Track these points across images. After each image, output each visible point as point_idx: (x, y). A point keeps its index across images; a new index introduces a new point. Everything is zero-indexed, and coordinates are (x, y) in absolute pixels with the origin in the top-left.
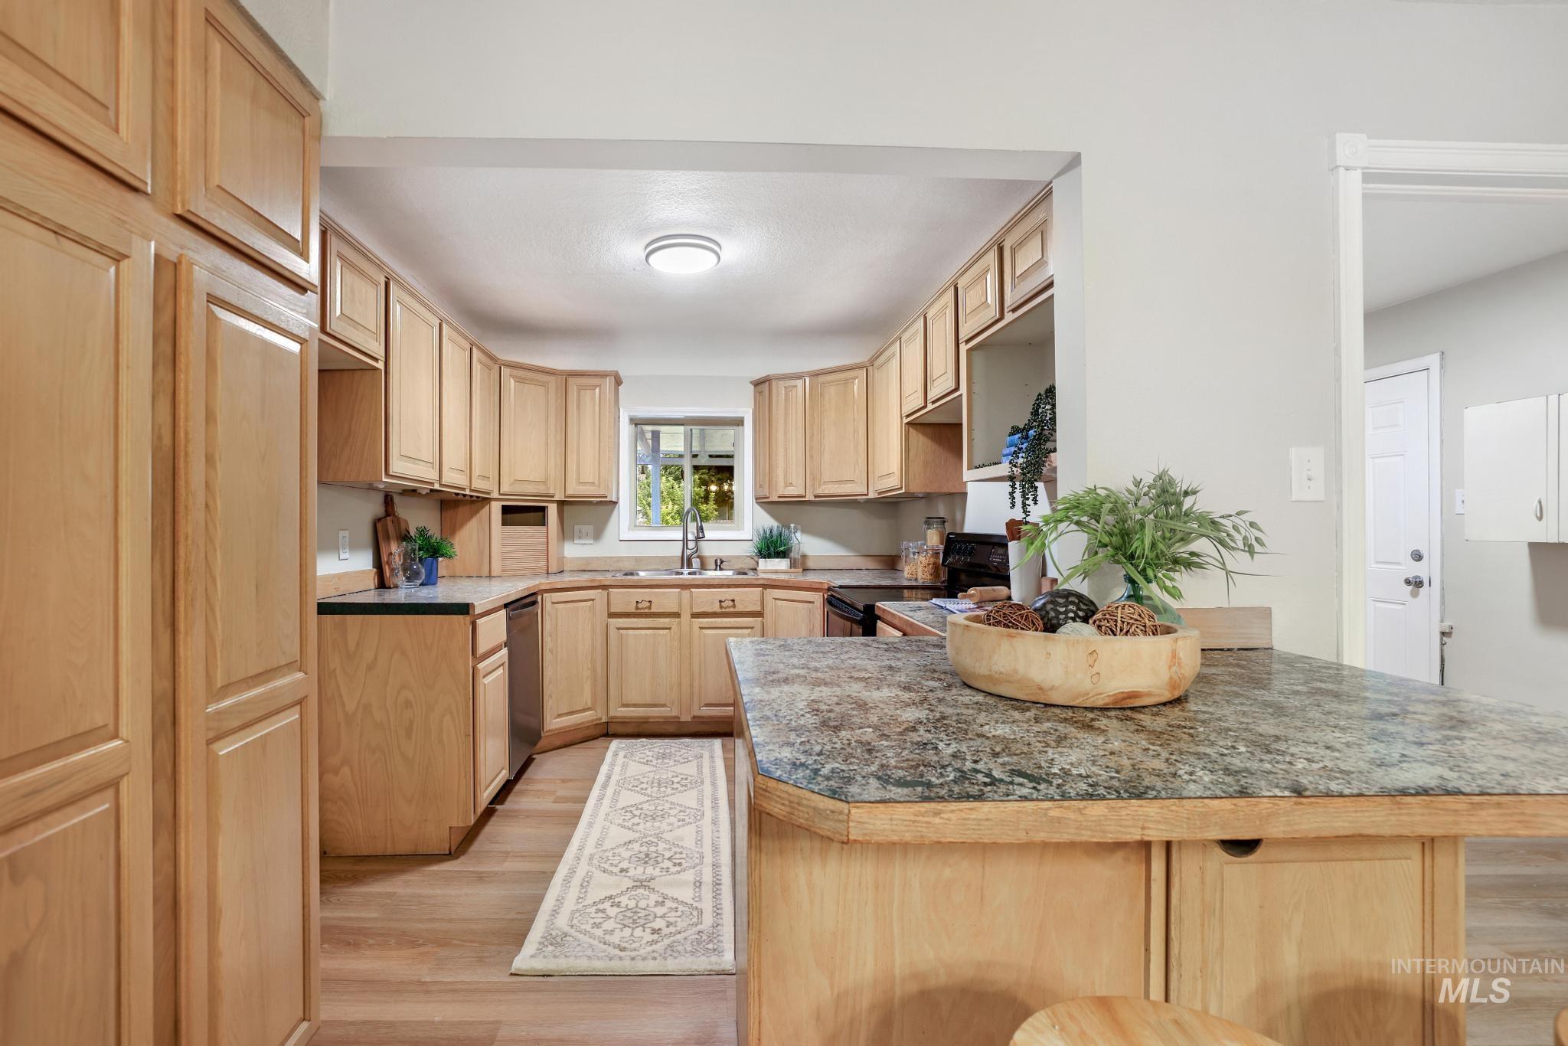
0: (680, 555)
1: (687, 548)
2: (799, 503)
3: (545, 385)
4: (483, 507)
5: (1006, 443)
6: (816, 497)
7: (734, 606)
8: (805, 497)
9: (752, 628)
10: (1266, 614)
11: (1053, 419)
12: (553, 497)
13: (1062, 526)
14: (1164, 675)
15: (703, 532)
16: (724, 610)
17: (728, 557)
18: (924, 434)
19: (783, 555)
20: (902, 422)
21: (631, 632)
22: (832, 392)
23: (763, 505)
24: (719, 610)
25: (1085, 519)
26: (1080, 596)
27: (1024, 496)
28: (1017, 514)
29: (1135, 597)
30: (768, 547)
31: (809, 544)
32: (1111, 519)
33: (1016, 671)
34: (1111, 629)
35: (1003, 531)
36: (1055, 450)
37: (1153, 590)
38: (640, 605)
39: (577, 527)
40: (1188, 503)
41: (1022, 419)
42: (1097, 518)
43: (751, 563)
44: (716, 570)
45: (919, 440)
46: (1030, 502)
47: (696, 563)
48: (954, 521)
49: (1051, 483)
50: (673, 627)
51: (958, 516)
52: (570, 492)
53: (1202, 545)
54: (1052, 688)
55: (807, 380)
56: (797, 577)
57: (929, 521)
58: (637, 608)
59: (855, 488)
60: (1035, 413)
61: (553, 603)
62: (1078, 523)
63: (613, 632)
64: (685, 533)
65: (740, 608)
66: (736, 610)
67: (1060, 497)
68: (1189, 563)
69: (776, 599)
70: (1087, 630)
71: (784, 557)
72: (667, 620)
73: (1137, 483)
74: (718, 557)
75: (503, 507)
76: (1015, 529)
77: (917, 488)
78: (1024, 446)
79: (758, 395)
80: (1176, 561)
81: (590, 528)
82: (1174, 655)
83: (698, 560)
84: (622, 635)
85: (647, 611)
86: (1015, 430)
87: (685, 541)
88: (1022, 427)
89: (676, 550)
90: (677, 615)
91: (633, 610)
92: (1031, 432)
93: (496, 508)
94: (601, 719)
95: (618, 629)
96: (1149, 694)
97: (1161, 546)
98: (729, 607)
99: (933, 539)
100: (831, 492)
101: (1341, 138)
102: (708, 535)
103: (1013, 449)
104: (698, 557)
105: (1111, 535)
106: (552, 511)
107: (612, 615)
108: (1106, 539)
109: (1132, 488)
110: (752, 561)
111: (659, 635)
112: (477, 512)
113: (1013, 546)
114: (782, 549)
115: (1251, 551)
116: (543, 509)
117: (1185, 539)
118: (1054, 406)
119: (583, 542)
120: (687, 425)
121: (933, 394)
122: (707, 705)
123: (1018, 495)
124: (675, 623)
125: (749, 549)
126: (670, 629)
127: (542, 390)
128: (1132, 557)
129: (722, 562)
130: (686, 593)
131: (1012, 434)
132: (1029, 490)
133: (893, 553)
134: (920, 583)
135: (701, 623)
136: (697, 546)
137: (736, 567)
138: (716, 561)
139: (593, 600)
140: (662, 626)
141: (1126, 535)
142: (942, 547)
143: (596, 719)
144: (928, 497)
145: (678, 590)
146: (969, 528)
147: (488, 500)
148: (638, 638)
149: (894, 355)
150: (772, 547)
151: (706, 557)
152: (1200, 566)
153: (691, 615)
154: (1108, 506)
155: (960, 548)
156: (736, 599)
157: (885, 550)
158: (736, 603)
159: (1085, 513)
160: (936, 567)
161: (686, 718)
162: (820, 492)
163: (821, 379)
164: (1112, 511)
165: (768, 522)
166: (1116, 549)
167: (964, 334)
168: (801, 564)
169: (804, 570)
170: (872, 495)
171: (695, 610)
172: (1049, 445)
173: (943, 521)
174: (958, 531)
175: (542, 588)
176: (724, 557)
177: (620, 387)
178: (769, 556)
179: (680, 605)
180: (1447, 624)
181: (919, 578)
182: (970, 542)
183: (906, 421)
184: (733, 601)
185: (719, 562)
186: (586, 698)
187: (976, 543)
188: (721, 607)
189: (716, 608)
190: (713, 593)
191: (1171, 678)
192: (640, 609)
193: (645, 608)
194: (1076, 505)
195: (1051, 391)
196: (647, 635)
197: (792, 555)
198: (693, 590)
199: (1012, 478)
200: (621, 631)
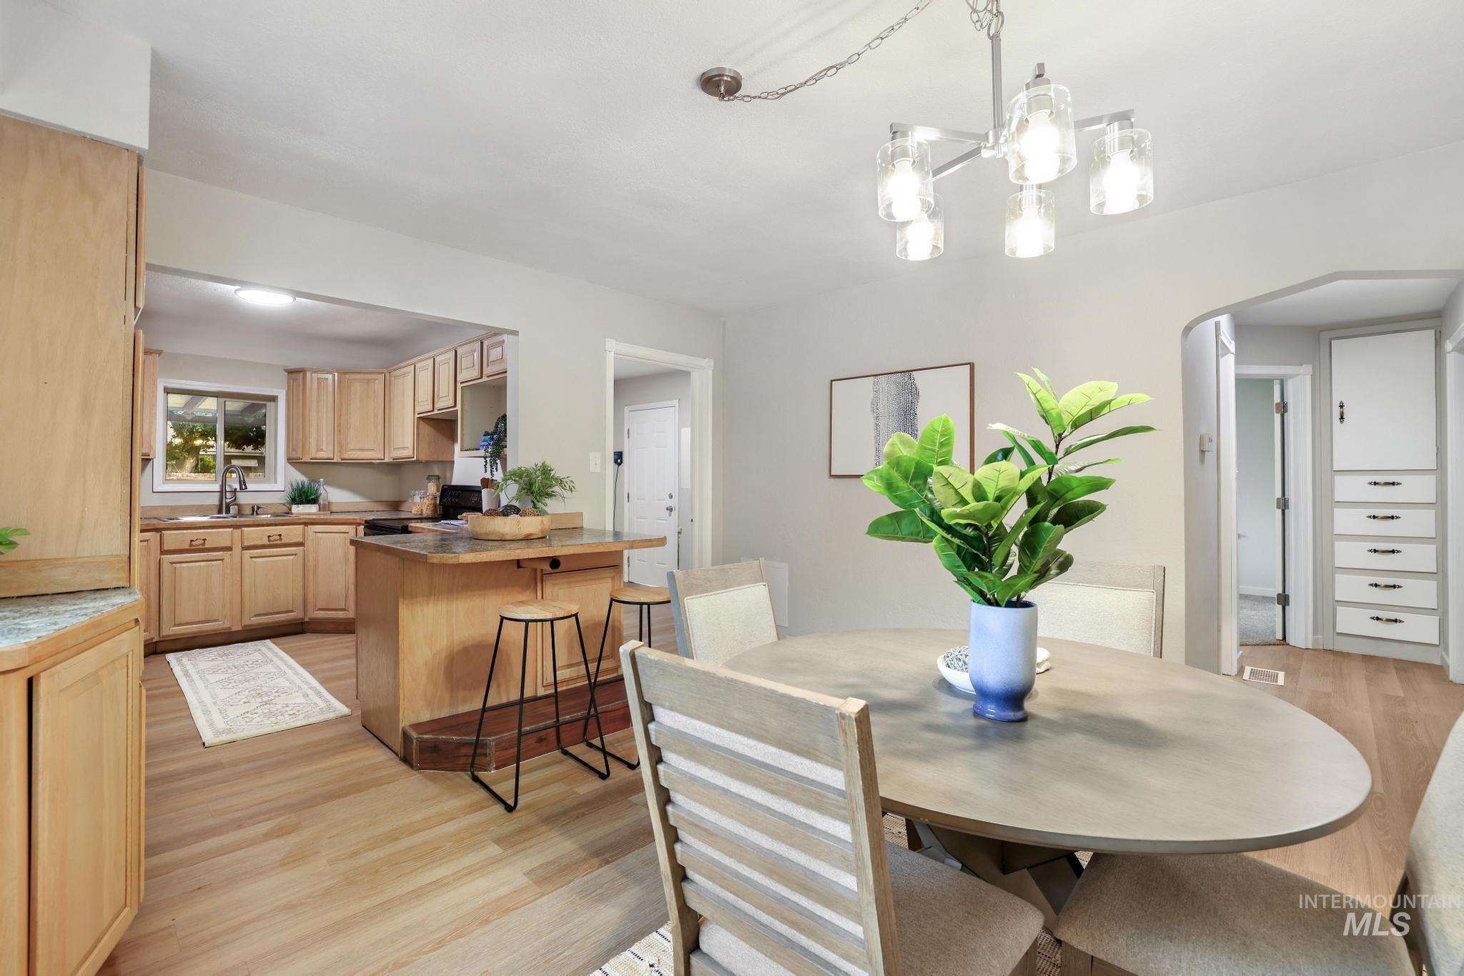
0: (218, 504)
1: (225, 498)
2: (327, 464)
5: (482, 440)
6: (342, 460)
7: (281, 539)
8: (333, 459)
9: (295, 555)
10: (581, 514)
11: (505, 431)
13: (509, 482)
14: (539, 528)
16: (271, 543)
18: (429, 425)
19: (314, 501)
20: (414, 417)
21: (184, 566)
22: (357, 388)
23: (297, 465)
24: (268, 543)
25: (517, 479)
26: (515, 507)
27: (491, 466)
28: (488, 476)
29: (535, 507)
30: (301, 496)
31: (335, 495)
32: (526, 479)
33: (495, 530)
34: (524, 514)
35: (479, 484)
36: (506, 447)
37: (539, 505)
38: (194, 543)
40: (552, 473)
41: (491, 429)
42: (521, 478)
43: (284, 509)
44: (253, 514)
45: (426, 429)
46: (494, 470)
47: (233, 510)
48: (445, 478)
49: (504, 460)
50: (225, 558)
51: (448, 475)
53: (557, 489)
54: (506, 534)
55: (336, 374)
56: (326, 516)
57: (429, 478)
58: (191, 545)
59: (375, 455)
60: (496, 427)
62: (515, 480)
63: (166, 568)
64: (224, 486)
65: (285, 540)
66: (282, 542)
67: (508, 470)
68: (550, 495)
69: (316, 532)
70: (517, 516)
71: (314, 503)
72: (220, 553)
73: (536, 465)
74: (256, 504)
76: (486, 483)
77: (423, 458)
78: (491, 443)
79: (292, 381)
80: (547, 494)
82: (542, 522)
83: (236, 507)
84: (175, 568)
85: (201, 547)
86: (486, 434)
87: (224, 492)
88: (490, 432)
89: (214, 500)
90: (229, 549)
91: (187, 547)
92: (495, 436)
94: (153, 639)
95: (172, 563)
96: (535, 534)
97: (542, 489)
98: (276, 540)
99: (432, 488)
100: (356, 457)
101: (607, 340)
102: (250, 487)
103: (486, 443)
104: (236, 504)
105: (526, 485)
107: (163, 552)
108: (524, 487)
109: (534, 467)
110: (284, 507)
111: (213, 565)
113: (484, 492)
114: (313, 497)
115: (572, 491)
117: (551, 486)
118: (506, 424)
120: (221, 397)
121: (438, 405)
122: (256, 616)
123: (488, 466)
124: (228, 555)
125: (281, 498)
126: (222, 560)
128: (532, 493)
129: (258, 508)
130: (237, 532)
131: (484, 435)
132: (493, 464)
133: (397, 499)
134: (424, 515)
135: (251, 553)
136: (235, 496)
137: (272, 511)
138: (253, 508)
139: (147, 541)
140: (214, 558)
141: (531, 485)
142: (438, 494)
143: (150, 640)
144: (427, 463)
145: (227, 529)
146: (454, 483)
148: (192, 571)
149: (409, 372)
150: (303, 496)
151: (242, 505)
152: (555, 496)
153: (242, 548)
154: (525, 474)
155: (451, 494)
156: (282, 534)
157: (389, 496)
158: (282, 537)
159: (517, 477)
160: (435, 505)
161: (237, 628)
162: (346, 456)
163: (348, 376)
164: (526, 476)
165: (299, 478)
166: (528, 490)
167: (460, 378)
168: (326, 507)
169: (331, 512)
170: (386, 460)
171: (246, 544)
172: (503, 443)
173: (438, 478)
174: (448, 484)
176: (261, 504)
178: (301, 503)
179: (232, 541)
180: (680, 527)
181: (424, 513)
182: (458, 490)
183: (417, 416)
184: (280, 535)
185: (255, 509)
187: (461, 490)
188: (269, 541)
189: (265, 542)
190: (262, 530)
191: (542, 530)
192: (194, 546)
193: (199, 545)
194: (514, 473)
195: (504, 417)
196: (201, 566)
197: (321, 501)
198: (244, 529)
199: (485, 458)
200: (174, 565)
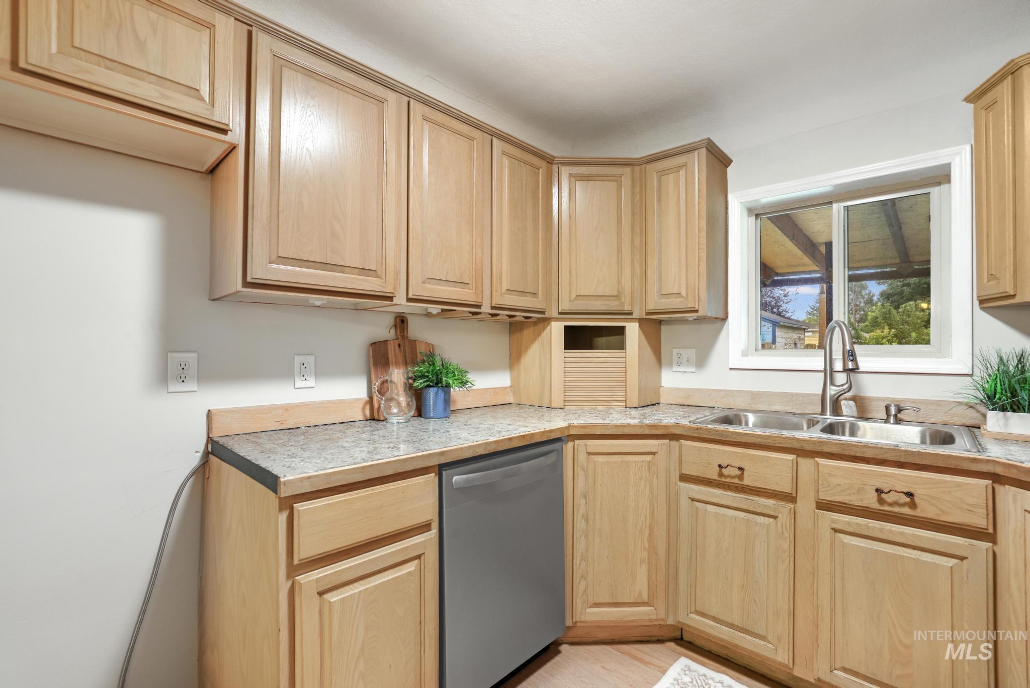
0: (821, 393)
1: (832, 384)
3: (617, 179)
4: (544, 329)
9: (962, 558)
12: (631, 314)
15: (854, 360)
16: (886, 509)
17: (914, 401)
21: (710, 508)
24: (876, 506)
38: (725, 471)
39: (675, 351)
44: (887, 421)
50: (780, 516)
52: (651, 307)
58: (721, 475)
61: (589, 454)
63: (684, 503)
64: (829, 361)
65: (926, 510)
66: (918, 513)
72: (771, 502)
74: (893, 400)
75: (566, 327)
81: (691, 353)
83: (852, 403)
84: (697, 509)
85: (736, 481)
87: (829, 373)
89: (814, 385)
90: (790, 498)
91: (715, 476)
93: (557, 330)
94: (665, 620)
95: (693, 500)
98: (902, 505)
102: (865, 364)
104: (854, 399)
106: (633, 331)
107: (684, 478)
110: (973, 413)
111: (756, 523)
112: (539, 334)
116: (621, 331)
119: (682, 369)
120: (840, 200)
122: (846, 671)
124: (786, 511)
125: (963, 392)
126: (775, 517)
127: (612, 186)
129: (899, 410)
130: (806, 464)
135: (834, 521)
136: (849, 380)
137: (933, 419)
138: (887, 408)
139: (654, 454)
140: (760, 511)
143: (657, 620)
145: (791, 457)
147: (547, 321)
148: (723, 520)
151: (868, 400)
153: (817, 503)
156: (919, 492)
158: (918, 500)
171: (825, 496)
175: (572, 432)
176: (904, 400)
177: (728, 169)
179: (795, 483)
184: (911, 494)
185: (893, 410)
186: (641, 586)
189: (870, 502)
190: (863, 473)
192: (726, 477)
193: (734, 477)
196: (736, 518)
198: (821, 461)
200: (696, 503)
